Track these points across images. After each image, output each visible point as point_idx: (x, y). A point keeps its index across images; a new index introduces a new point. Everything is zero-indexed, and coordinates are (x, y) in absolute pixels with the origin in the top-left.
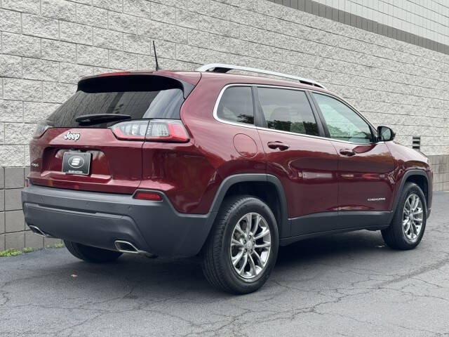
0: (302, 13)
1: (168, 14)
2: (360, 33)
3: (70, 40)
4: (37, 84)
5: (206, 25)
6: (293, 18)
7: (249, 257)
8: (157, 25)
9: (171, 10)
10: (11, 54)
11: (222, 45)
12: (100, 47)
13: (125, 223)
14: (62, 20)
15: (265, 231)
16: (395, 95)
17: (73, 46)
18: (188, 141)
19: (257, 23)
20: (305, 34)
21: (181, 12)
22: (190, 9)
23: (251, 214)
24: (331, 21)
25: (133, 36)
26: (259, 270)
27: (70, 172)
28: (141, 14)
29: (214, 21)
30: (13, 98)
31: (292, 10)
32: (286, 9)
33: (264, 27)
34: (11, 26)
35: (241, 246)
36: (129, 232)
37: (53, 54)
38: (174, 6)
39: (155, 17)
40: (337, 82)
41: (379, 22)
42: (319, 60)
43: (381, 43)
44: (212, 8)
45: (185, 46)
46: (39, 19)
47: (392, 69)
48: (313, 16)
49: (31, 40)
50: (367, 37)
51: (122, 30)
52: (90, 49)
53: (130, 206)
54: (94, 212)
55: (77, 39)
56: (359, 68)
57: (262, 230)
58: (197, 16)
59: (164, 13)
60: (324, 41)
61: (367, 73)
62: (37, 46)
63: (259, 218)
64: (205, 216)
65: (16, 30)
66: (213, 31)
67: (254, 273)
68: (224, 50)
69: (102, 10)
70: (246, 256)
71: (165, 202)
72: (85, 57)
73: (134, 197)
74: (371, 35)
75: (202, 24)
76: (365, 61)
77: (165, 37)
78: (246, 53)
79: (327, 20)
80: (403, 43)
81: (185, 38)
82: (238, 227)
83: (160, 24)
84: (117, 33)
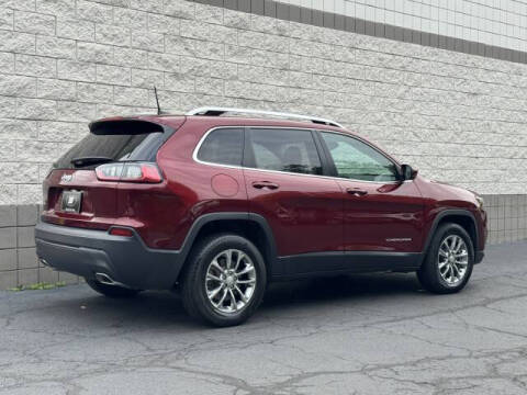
0: (380, 40)
1: (215, 51)
2: (461, 56)
3: (107, 82)
4: (73, 126)
5: (260, 59)
6: (368, 46)
7: (229, 293)
8: (203, 62)
9: (219, 47)
10: (46, 98)
11: (279, 78)
12: (140, 87)
13: (101, 257)
14: (99, 63)
15: (249, 268)
16: (511, 125)
17: (110, 88)
18: (161, 182)
19: (323, 54)
20: (384, 62)
21: (230, 48)
22: (242, 44)
23: (231, 250)
24: (419, 46)
25: (176, 75)
26: (241, 305)
27: (67, 210)
28: (185, 53)
29: (269, 54)
30: (47, 140)
31: (368, 38)
32: (360, 37)
33: (332, 57)
34: (46, 72)
35: (219, 282)
36: (104, 265)
37: (89, 97)
38: (223, 42)
39: (201, 54)
40: (428, 112)
41: (487, 43)
42: (402, 89)
43: (489, 66)
44: (267, 41)
45: (235, 83)
46: (74, 64)
47: (506, 95)
48: (395, 42)
49: (66, 84)
50: (470, 61)
51: (164, 69)
52: (128, 90)
53: (105, 241)
54: (78, 246)
55: (114, 81)
56: (458, 96)
57: (245, 266)
58: (249, 50)
59: (211, 50)
60: (410, 68)
61: (470, 101)
62: (73, 90)
63: (241, 255)
64: (177, 252)
65: (51, 75)
66: (269, 65)
67: (235, 308)
68: (282, 84)
69: (141, 52)
70: (226, 291)
71: (135, 238)
72: (123, 98)
73: (110, 233)
74: (474, 59)
75: (256, 58)
76: (467, 88)
77: (212, 74)
78: (309, 86)
79: (413, 45)
80: (521, 65)
81: (235, 73)
82: (215, 263)
83: (206, 62)
84: (158, 73)
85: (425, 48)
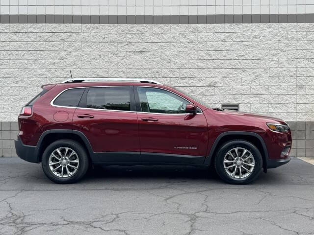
20: (45, 38)
32: (22, 25)
43: (158, 30)
60: (70, 40)
76: (132, 48)
85: (85, 25)
